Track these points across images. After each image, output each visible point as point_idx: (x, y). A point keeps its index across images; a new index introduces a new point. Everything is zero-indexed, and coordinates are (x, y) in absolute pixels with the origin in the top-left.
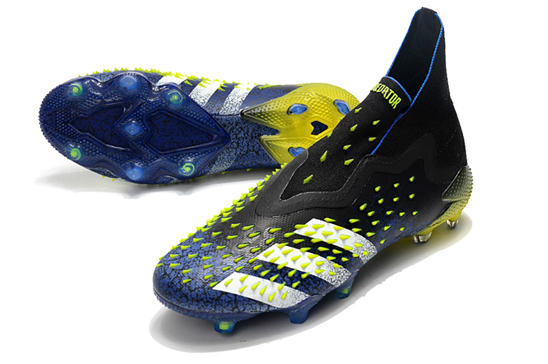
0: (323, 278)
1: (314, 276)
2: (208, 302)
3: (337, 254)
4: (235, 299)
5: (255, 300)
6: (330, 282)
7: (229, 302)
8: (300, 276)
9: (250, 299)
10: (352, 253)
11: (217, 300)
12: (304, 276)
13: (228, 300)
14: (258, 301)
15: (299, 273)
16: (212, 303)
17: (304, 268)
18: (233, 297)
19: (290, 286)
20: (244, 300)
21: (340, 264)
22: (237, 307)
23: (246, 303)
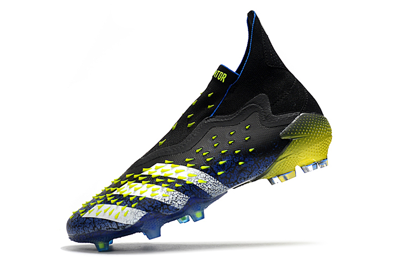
0: (157, 199)
1: (150, 199)
2: (79, 226)
3: (171, 183)
4: (94, 221)
5: (105, 220)
6: (164, 201)
7: (90, 223)
8: (138, 199)
9: (102, 219)
10: (186, 181)
11: (84, 223)
12: (140, 199)
13: (89, 222)
14: (107, 220)
15: (138, 197)
16: (81, 226)
17: (141, 194)
18: (92, 220)
19: (131, 207)
20: (99, 220)
21: (173, 189)
22: (95, 226)
23: (100, 222)
